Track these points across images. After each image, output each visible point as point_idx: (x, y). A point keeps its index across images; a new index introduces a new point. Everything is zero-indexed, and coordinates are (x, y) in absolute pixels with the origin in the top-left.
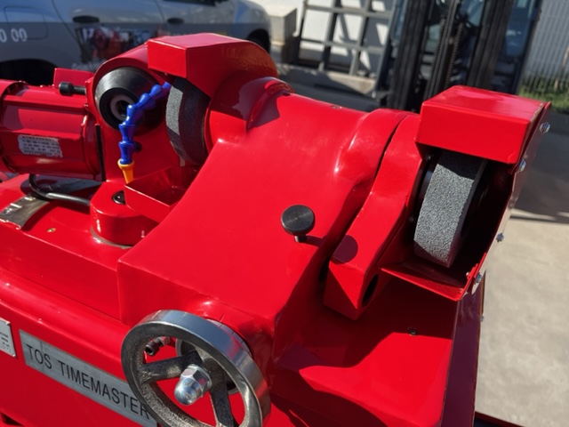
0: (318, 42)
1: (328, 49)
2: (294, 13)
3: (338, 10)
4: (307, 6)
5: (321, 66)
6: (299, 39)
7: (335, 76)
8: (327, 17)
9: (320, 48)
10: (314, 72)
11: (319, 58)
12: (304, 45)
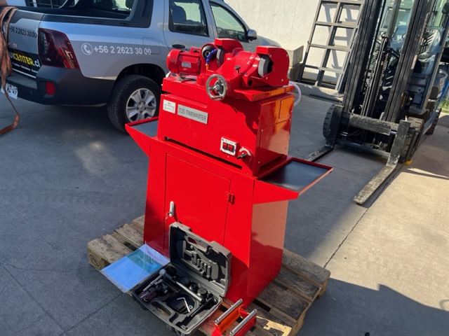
0: (316, 68)
1: (322, 73)
2: (302, 48)
3: (330, 47)
4: (310, 45)
5: (316, 83)
6: (304, 65)
7: (323, 90)
8: (323, 51)
9: (317, 72)
10: (310, 87)
11: (315, 78)
12: (306, 69)
